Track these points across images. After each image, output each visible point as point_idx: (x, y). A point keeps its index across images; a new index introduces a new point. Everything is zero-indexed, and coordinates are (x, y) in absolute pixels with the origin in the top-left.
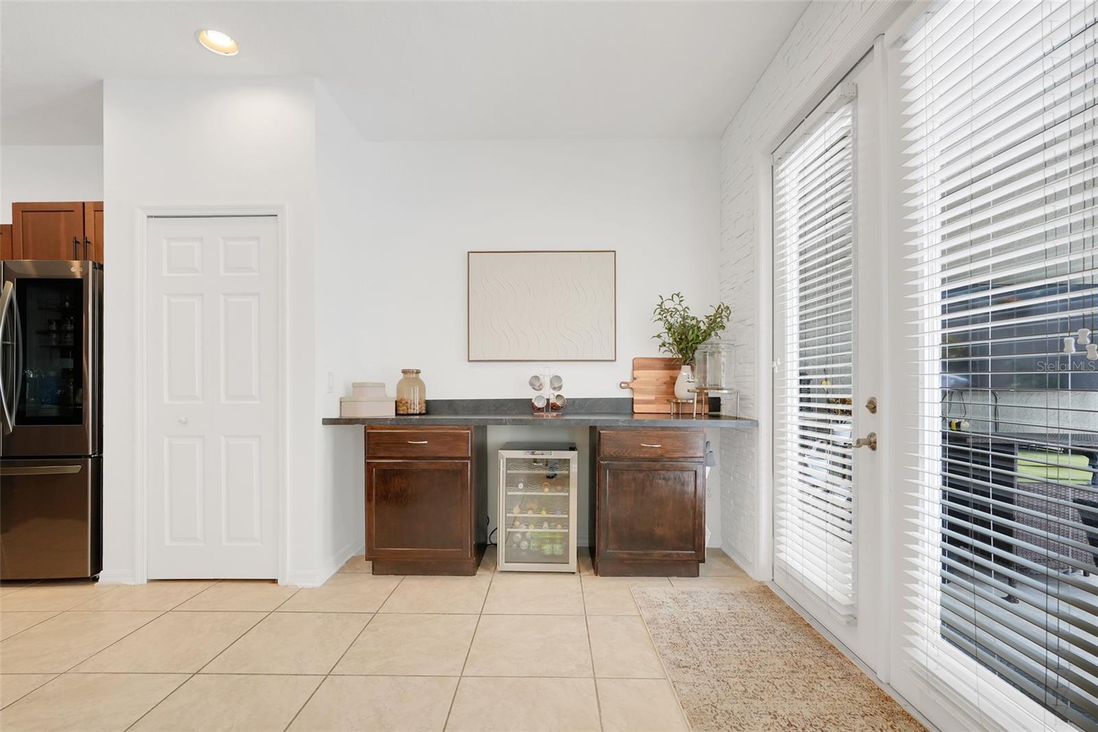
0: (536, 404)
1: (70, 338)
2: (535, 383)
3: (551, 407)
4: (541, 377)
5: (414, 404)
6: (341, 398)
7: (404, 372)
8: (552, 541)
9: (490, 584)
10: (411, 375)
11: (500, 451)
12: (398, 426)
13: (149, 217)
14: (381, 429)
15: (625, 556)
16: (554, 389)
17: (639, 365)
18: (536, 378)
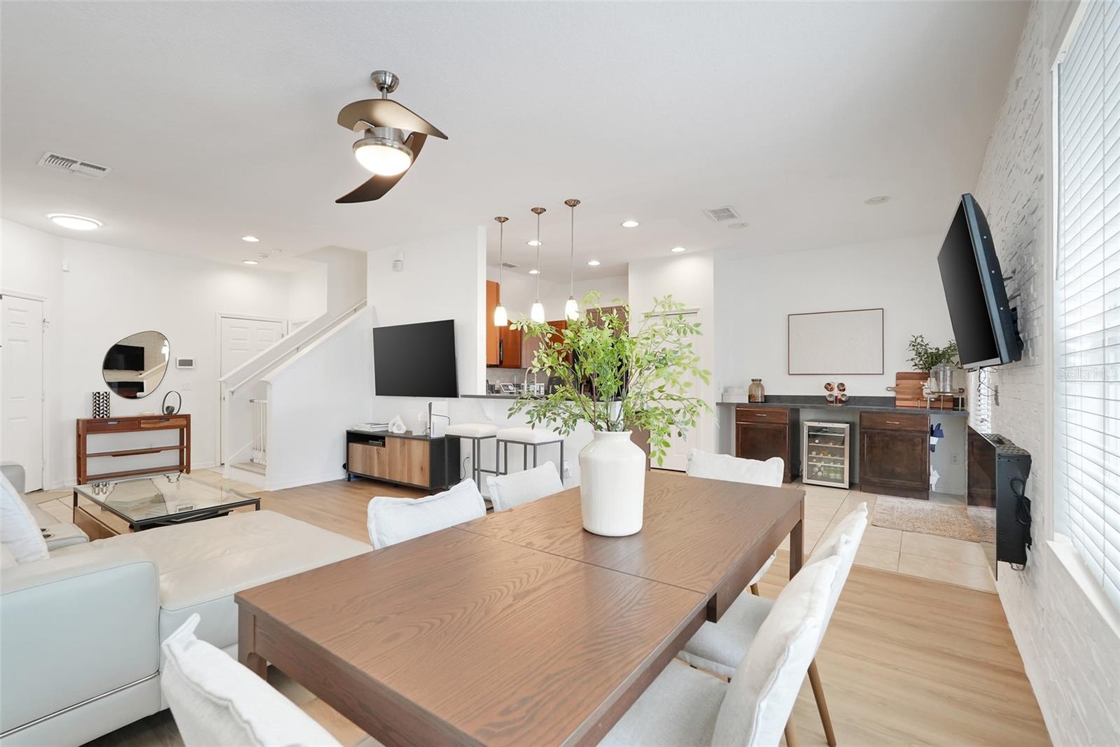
0: (828, 399)
2: (828, 387)
3: (837, 400)
4: (832, 384)
5: (759, 397)
6: (722, 394)
7: (753, 380)
8: (836, 472)
10: (756, 382)
11: (805, 422)
14: (744, 409)
15: (877, 481)
16: (840, 390)
17: (900, 376)
18: (829, 384)
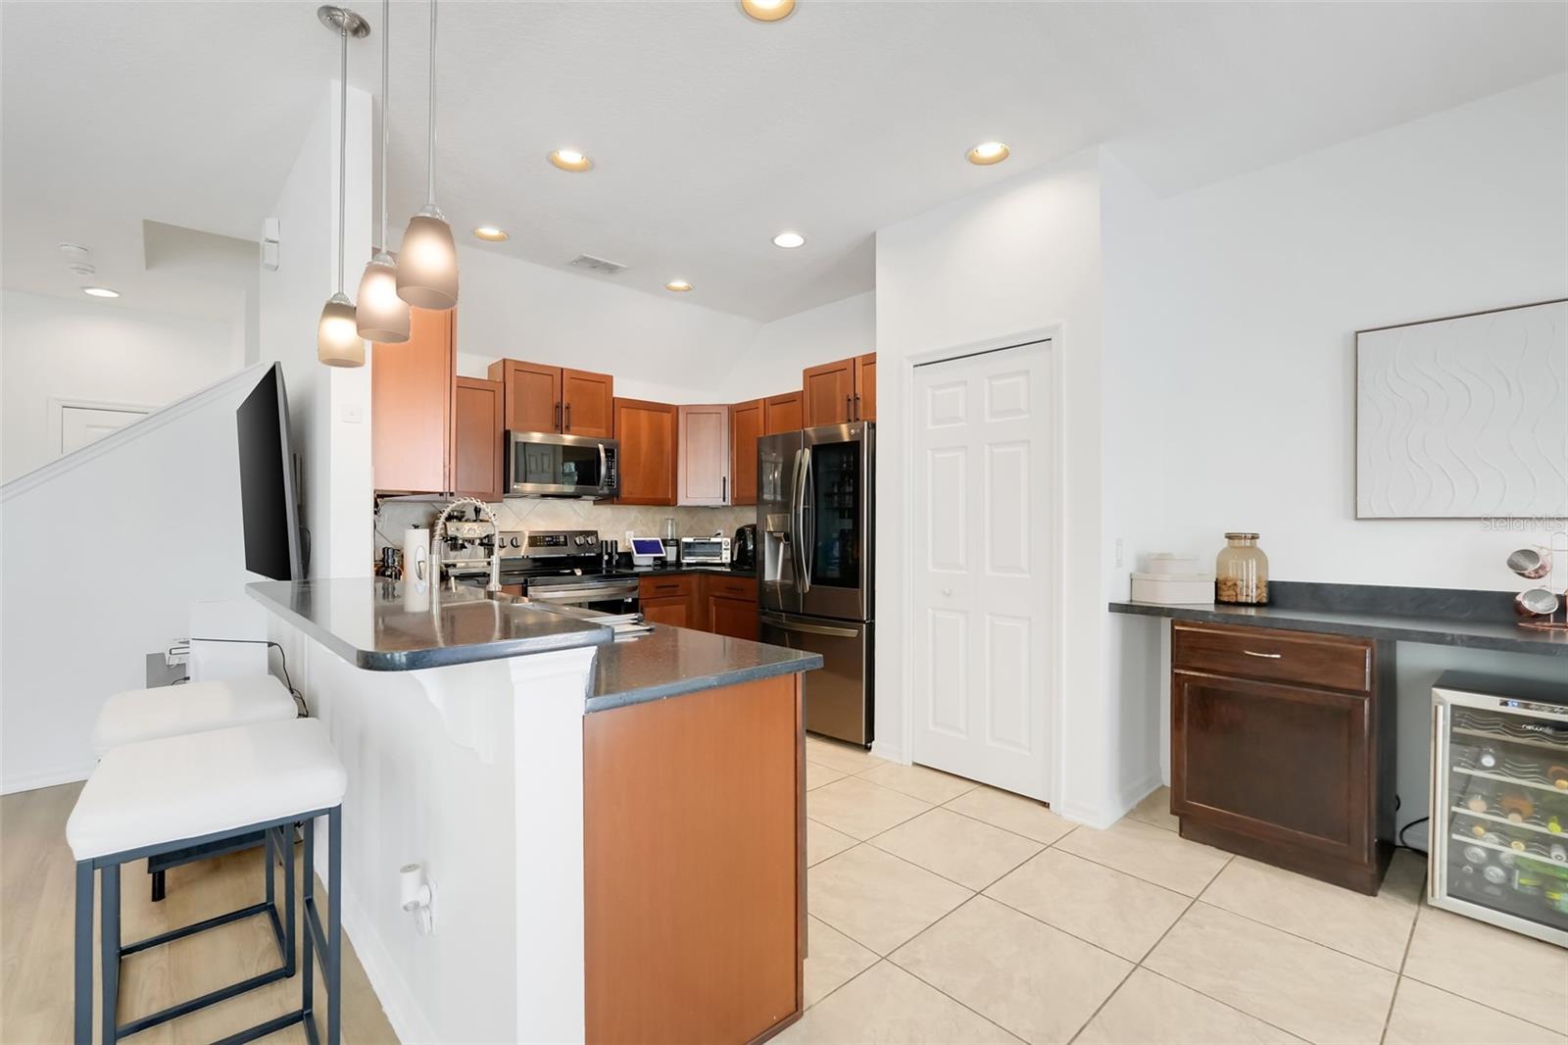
0: (1527, 604)
1: (849, 501)
4: (1542, 553)
5: (1247, 587)
6: (1131, 575)
7: (1230, 537)
9: (1414, 924)
10: (1241, 542)
11: (1434, 689)
12: (1227, 626)
13: (915, 366)
14: (1199, 626)
18: (1530, 555)
